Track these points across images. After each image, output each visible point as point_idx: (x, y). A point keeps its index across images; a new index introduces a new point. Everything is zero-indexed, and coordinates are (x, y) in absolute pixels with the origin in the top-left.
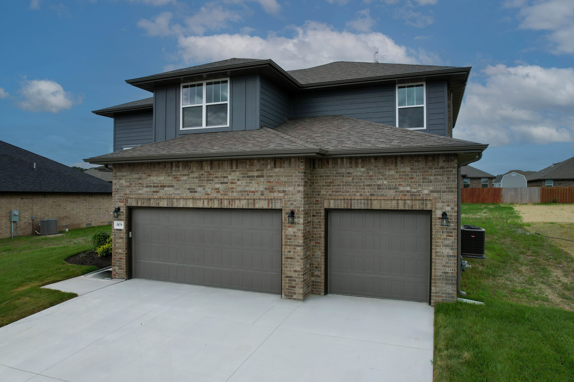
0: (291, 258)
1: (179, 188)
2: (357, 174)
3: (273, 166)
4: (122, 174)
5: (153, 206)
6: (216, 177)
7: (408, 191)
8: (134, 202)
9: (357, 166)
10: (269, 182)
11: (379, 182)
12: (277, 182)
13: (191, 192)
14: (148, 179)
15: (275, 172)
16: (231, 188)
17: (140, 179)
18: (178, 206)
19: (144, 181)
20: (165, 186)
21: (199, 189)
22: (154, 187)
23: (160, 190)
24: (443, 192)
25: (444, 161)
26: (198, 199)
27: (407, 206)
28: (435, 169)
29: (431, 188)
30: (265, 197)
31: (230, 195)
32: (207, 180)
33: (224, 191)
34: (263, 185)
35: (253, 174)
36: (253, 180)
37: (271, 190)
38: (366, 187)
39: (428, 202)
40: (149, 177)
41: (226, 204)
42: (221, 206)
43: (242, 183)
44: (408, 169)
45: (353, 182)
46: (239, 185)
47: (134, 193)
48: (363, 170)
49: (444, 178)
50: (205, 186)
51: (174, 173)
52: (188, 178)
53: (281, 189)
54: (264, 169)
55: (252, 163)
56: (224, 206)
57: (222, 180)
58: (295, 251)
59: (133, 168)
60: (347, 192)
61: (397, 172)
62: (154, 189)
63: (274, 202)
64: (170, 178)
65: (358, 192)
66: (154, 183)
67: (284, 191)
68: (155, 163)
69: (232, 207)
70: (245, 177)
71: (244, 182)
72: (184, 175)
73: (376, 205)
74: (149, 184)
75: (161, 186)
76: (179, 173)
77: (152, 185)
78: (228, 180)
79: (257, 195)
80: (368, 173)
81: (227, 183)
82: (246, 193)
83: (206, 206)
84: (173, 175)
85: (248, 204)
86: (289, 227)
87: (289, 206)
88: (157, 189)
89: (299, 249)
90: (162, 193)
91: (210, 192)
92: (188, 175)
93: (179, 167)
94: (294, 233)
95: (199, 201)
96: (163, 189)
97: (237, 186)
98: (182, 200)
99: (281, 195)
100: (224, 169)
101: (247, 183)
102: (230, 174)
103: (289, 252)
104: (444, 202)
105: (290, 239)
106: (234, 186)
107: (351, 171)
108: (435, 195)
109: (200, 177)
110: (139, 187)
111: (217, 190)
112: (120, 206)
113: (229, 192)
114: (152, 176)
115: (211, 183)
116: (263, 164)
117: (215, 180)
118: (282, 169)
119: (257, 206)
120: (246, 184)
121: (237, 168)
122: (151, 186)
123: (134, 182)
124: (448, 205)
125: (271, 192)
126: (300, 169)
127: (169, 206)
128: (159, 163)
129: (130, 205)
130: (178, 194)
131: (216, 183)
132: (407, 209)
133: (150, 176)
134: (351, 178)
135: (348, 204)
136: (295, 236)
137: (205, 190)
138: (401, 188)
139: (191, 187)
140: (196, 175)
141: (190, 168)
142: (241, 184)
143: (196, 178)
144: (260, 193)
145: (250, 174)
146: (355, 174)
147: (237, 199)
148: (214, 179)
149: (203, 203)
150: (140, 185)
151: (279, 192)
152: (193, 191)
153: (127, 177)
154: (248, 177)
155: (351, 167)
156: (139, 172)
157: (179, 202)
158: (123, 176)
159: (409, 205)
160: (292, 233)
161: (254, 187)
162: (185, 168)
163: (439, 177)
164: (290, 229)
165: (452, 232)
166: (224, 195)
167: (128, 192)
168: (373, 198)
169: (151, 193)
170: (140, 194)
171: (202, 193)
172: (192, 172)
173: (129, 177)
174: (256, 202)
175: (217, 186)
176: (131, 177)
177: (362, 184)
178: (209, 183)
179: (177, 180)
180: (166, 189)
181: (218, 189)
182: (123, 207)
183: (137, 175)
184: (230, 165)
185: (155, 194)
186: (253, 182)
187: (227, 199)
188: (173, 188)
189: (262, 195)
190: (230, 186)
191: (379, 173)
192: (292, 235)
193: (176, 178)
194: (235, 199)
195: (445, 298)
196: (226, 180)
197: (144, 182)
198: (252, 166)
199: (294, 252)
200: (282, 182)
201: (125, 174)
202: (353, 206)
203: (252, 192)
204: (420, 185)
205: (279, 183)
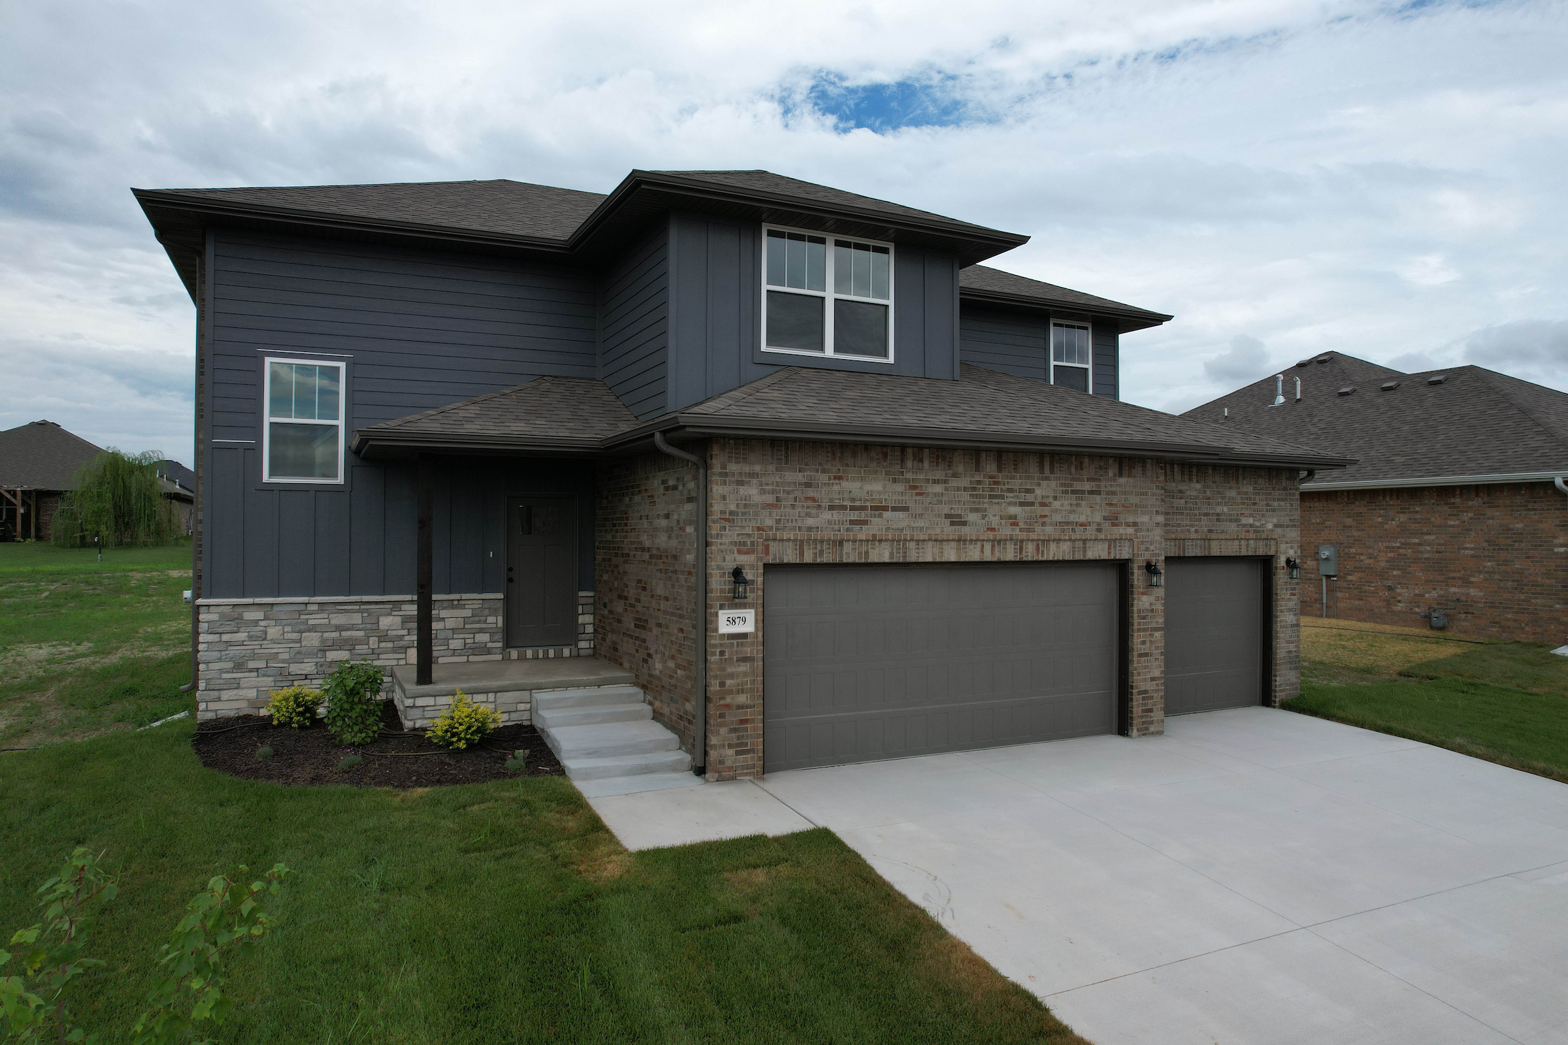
0: (1146, 655)
1: (922, 514)
2: (1191, 494)
3: (1117, 472)
4: (747, 468)
5: (850, 561)
6: (1010, 490)
7: (1251, 526)
8: (789, 551)
9: (1190, 480)
10: (1111, 505)
11: (1219, 509)
12: (1123, 506)
13: (952, 524)
14: (836, 487)
15: (1120, 486)
16: (1042, 516)
17: (808, 485)
18: (921, 560)
19: (823, 492)
20: (885, 509)
21: (972, 517)
22: (853, 508)
23: (871, 517)
24: (1288, 526)
25: (1287, 479)
26: (971, 540)
27: (1250, 549)
28: (1278, 490)
29: (1275, 520)
30: (1106, 536)
31: (1039, 530)
32: (991, 497)
33: (1026, 523)
34: (1100, 511)
35: (1082, 487)
36: (1082, 500)
37: (1114, 520)
38: (1202, 517)
39: (1273, 542)
40: (837, 481)
41: (1030, 553)
42: (1021, 556)
43: (1062, 505)
44: (1250, 489)
45: (1186, 508)
46: (1057, 509)
47: (790, 524)
48: (1198, 486)
49: (1287, 505)
50: (985, 510)
51: (909, 476)
52: (946, 489)
53: (1131, 520)
54: (1102, 478)
55: (1081, 463)
56: (1027, 556)
57: (1023, 497)
58: (1152, 639)
59: (787, 453)
60: (1179, 525)
61: (1239, 493)
62: (854, 516)
63: (1118, 544)
64: (900, 487)
65: (1192, 526)
66: (853, 500)
67: (1135, 524)
68: (856, 444)
69: (1042, 557)
70: (1066, 492)
71: (1066, 502)
72: (935, 482)
73: (1215, 551)
74: (837, 501)
75: (874, 508)
76: (921, 476)
77: (848, 503)
78: (1036, 498)
79: (1091, 532)
80: (1205, 492)
81: (1032, 504)
82: (1071, 527)
83: (988, 556)
84: (908, 481)
85: (1073, 551)
86: (1143, 594)
87: (1143, 553)
88: (862, 515)
89: (1158, 634)
90: (876, 526)
91: (998, 524)
92: (946, 482)
93: (921, 461)
94: (1151, 604)
95: (972, 547)
96: (880, 516)
97: (1052, 511)
98: (930, 544)
99: (1130, 530)
100: (1026, 472)
101: (1071, 505)
102: (1039, 485)
103: (1144, 643)
104: (1287, 543)
105: (1144, 618)
106: (1046, 511)
107: (1183, 487)
108: (1279, 531)
109: (974, 489)
110: (808, 507)
111: (1013, 520)
112: (742, 565)
113: (1036, 524)
114: (847, 480)
115: (998, 503)
116: (1100, 468)
117: (1007, 497)
118: (1131, 480)
119: (1090, 555)
120: (1069, 508)
121: (1052, 471)
122: (844, 508)
123: (788, 493)
124: (1292, 548)
125: (1114, 525)
126: (1159, 481)
127: (895, 560)
128: (867, 447)
129: (775, 559)
130: (921, 529)
131: (1010, 504)
132: (1250, 554)
133: (840, 478)
134: (1183, 501)
135: (1179, 548)
136: (1152, 611)
137: (987, 519)
138: (1244, 521)
139: (953, 511)
140: (964, 482)
141: (949, 466)
142: (1061, 508)
143: (965, 489)
144: (1095, 527)
145: (1078, 486)
146: (1188, 493)
147: (1054, 540)
148: (1005, 494)
149: (982, 551)
150: (810, 503)
151: (1128, 525)
152: (956, 521)
153: (764, 480)
154: (1073, 492)
155: (1184, 481)
156: (807, 465)
157: (923, 548)
158: (752, 475)
159: (1252, 548)
160: (1147, 606)
161: (1084, 514)
162: (938, 464)
163: (1282, 503)
164: (1144, 598)
165: (1295, 589)
166: (1027, 532)
167: (769, 522)
168: (1213, 536)
169: (846, 527)
170: (810, 529)
171: (979, 525)
172: (955, 475)
173: (773, 479)
174: (1087, 546)
175: (1013, 510)
176: (781, 478)
177: (1197, 512)
178: (995, 503)
179: (917, 494)
180: (887, 515)
181: (1015, 517)
182: (752, 567)
183: (801, 475)
184: (1038, 464)
185: (857, 527)
186: (1083, 503)
187: (1032, 540)
188: (906, 513)
189: (1099, 530)
190: (1040, 510)
191: (1219, 493)
192: (1147, 610)
193: (915, 487)
194: (1048, 541)
195: (1288, 692)
196: (1030, 498)
197: (822, 495)
198: (1082, 469)
199: (1151, 641)
200: (1132, 504)
201: (757, 468)
202: (1186, 550)
203: (1082, 525)
204: (1263, 516)
205: (1127, 507)
